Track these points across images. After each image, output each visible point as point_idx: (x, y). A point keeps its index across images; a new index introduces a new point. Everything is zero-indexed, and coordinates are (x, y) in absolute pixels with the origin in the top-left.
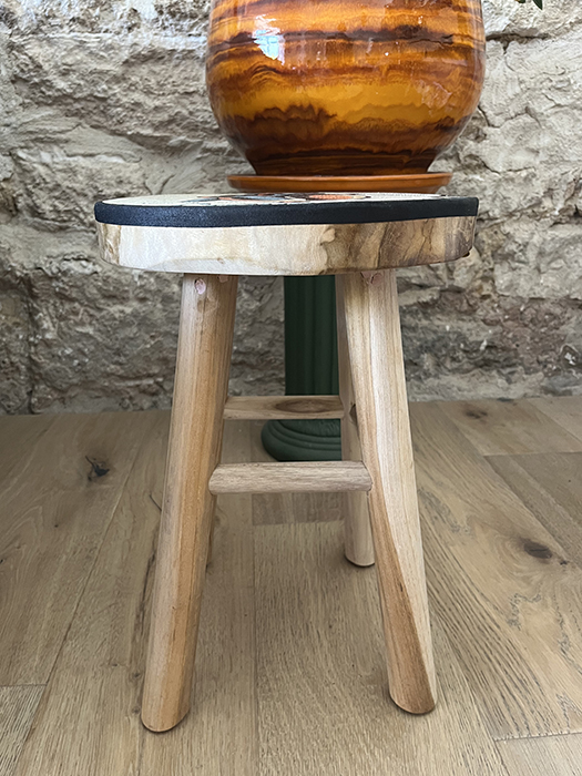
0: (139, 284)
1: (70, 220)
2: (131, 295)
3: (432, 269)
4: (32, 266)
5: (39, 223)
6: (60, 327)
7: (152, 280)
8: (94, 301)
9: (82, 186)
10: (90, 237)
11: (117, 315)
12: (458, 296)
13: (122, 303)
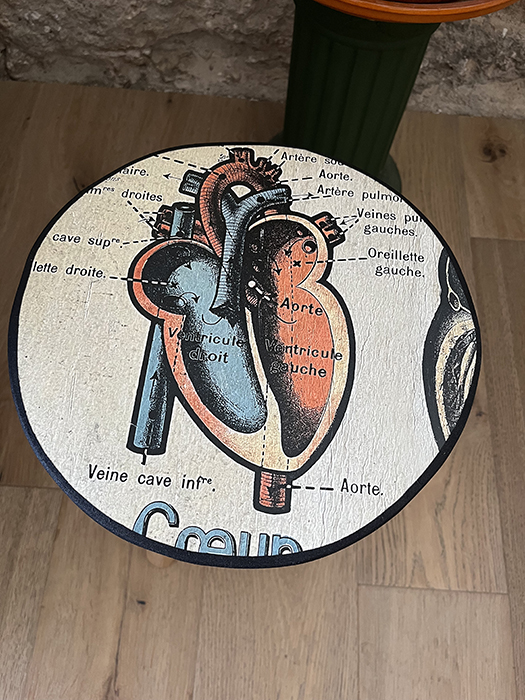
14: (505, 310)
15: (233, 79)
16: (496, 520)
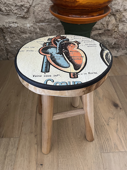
0: (29, 29)
1: (10, 12)
2: (27, 32)
3: (103, 25)
4: (2, 25)
5: (2, 13)
6: (11, 40)
7: (32, 28)
8: (19, 33)
9: (12, 3)
10: (15, 17)
11: (25, 37)
12: (109, 31)
13: (25, 34)
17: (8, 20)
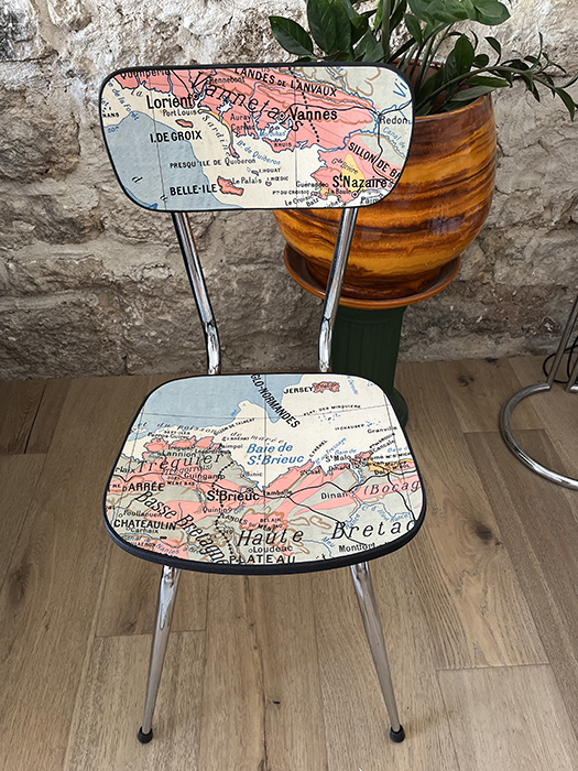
1: (147, 237)
4: (121, 274)
5: (124, 240)
6: (146, 317)
8: (171, 296)
10: (164, 249)
12: (463, 285)
14: (499, 475)
15: (281, 358)
16: (528, 614)
17: (139, 258)
